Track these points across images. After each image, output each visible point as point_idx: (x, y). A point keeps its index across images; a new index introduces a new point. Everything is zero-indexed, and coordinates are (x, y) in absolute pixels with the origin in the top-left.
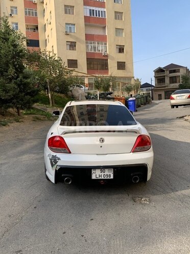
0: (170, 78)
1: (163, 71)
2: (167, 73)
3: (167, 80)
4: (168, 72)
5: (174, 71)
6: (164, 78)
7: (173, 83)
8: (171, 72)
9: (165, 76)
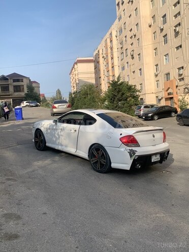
0: (14, 86)
1: (7, 79)
2: (10, 81)
3: (11, 89)
4: (12, 81)
5: (18, 81)
6: (8, 87)
7: (17, 91)
8: (14, 81)
9: (8, 84)
